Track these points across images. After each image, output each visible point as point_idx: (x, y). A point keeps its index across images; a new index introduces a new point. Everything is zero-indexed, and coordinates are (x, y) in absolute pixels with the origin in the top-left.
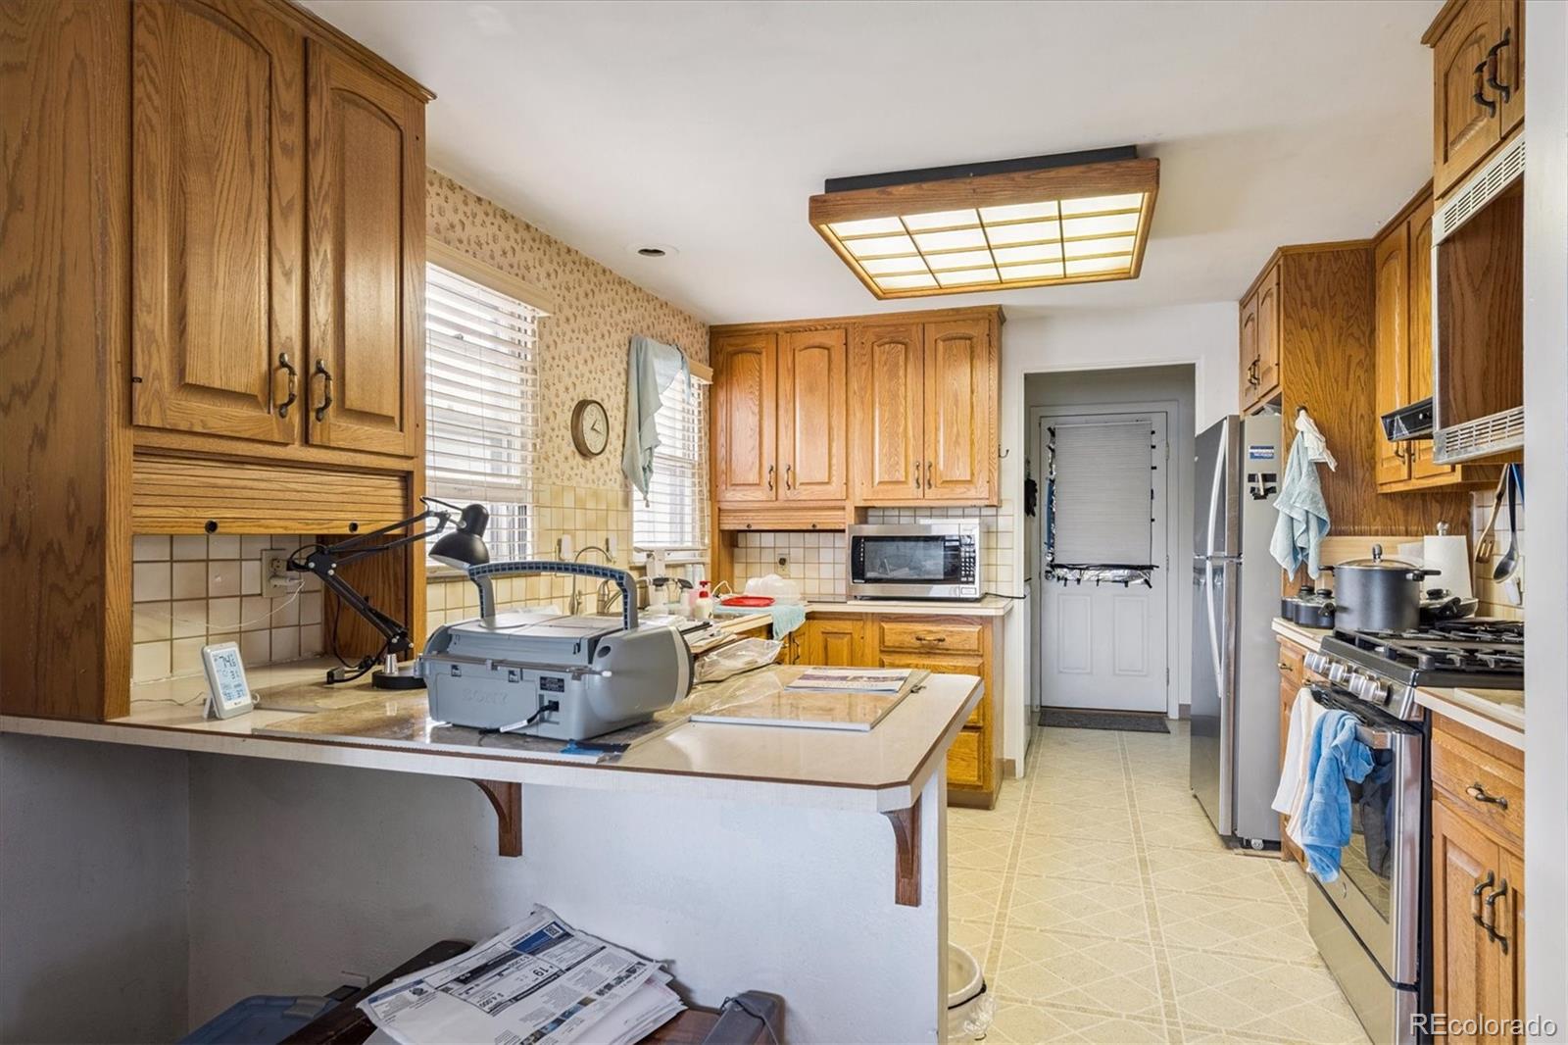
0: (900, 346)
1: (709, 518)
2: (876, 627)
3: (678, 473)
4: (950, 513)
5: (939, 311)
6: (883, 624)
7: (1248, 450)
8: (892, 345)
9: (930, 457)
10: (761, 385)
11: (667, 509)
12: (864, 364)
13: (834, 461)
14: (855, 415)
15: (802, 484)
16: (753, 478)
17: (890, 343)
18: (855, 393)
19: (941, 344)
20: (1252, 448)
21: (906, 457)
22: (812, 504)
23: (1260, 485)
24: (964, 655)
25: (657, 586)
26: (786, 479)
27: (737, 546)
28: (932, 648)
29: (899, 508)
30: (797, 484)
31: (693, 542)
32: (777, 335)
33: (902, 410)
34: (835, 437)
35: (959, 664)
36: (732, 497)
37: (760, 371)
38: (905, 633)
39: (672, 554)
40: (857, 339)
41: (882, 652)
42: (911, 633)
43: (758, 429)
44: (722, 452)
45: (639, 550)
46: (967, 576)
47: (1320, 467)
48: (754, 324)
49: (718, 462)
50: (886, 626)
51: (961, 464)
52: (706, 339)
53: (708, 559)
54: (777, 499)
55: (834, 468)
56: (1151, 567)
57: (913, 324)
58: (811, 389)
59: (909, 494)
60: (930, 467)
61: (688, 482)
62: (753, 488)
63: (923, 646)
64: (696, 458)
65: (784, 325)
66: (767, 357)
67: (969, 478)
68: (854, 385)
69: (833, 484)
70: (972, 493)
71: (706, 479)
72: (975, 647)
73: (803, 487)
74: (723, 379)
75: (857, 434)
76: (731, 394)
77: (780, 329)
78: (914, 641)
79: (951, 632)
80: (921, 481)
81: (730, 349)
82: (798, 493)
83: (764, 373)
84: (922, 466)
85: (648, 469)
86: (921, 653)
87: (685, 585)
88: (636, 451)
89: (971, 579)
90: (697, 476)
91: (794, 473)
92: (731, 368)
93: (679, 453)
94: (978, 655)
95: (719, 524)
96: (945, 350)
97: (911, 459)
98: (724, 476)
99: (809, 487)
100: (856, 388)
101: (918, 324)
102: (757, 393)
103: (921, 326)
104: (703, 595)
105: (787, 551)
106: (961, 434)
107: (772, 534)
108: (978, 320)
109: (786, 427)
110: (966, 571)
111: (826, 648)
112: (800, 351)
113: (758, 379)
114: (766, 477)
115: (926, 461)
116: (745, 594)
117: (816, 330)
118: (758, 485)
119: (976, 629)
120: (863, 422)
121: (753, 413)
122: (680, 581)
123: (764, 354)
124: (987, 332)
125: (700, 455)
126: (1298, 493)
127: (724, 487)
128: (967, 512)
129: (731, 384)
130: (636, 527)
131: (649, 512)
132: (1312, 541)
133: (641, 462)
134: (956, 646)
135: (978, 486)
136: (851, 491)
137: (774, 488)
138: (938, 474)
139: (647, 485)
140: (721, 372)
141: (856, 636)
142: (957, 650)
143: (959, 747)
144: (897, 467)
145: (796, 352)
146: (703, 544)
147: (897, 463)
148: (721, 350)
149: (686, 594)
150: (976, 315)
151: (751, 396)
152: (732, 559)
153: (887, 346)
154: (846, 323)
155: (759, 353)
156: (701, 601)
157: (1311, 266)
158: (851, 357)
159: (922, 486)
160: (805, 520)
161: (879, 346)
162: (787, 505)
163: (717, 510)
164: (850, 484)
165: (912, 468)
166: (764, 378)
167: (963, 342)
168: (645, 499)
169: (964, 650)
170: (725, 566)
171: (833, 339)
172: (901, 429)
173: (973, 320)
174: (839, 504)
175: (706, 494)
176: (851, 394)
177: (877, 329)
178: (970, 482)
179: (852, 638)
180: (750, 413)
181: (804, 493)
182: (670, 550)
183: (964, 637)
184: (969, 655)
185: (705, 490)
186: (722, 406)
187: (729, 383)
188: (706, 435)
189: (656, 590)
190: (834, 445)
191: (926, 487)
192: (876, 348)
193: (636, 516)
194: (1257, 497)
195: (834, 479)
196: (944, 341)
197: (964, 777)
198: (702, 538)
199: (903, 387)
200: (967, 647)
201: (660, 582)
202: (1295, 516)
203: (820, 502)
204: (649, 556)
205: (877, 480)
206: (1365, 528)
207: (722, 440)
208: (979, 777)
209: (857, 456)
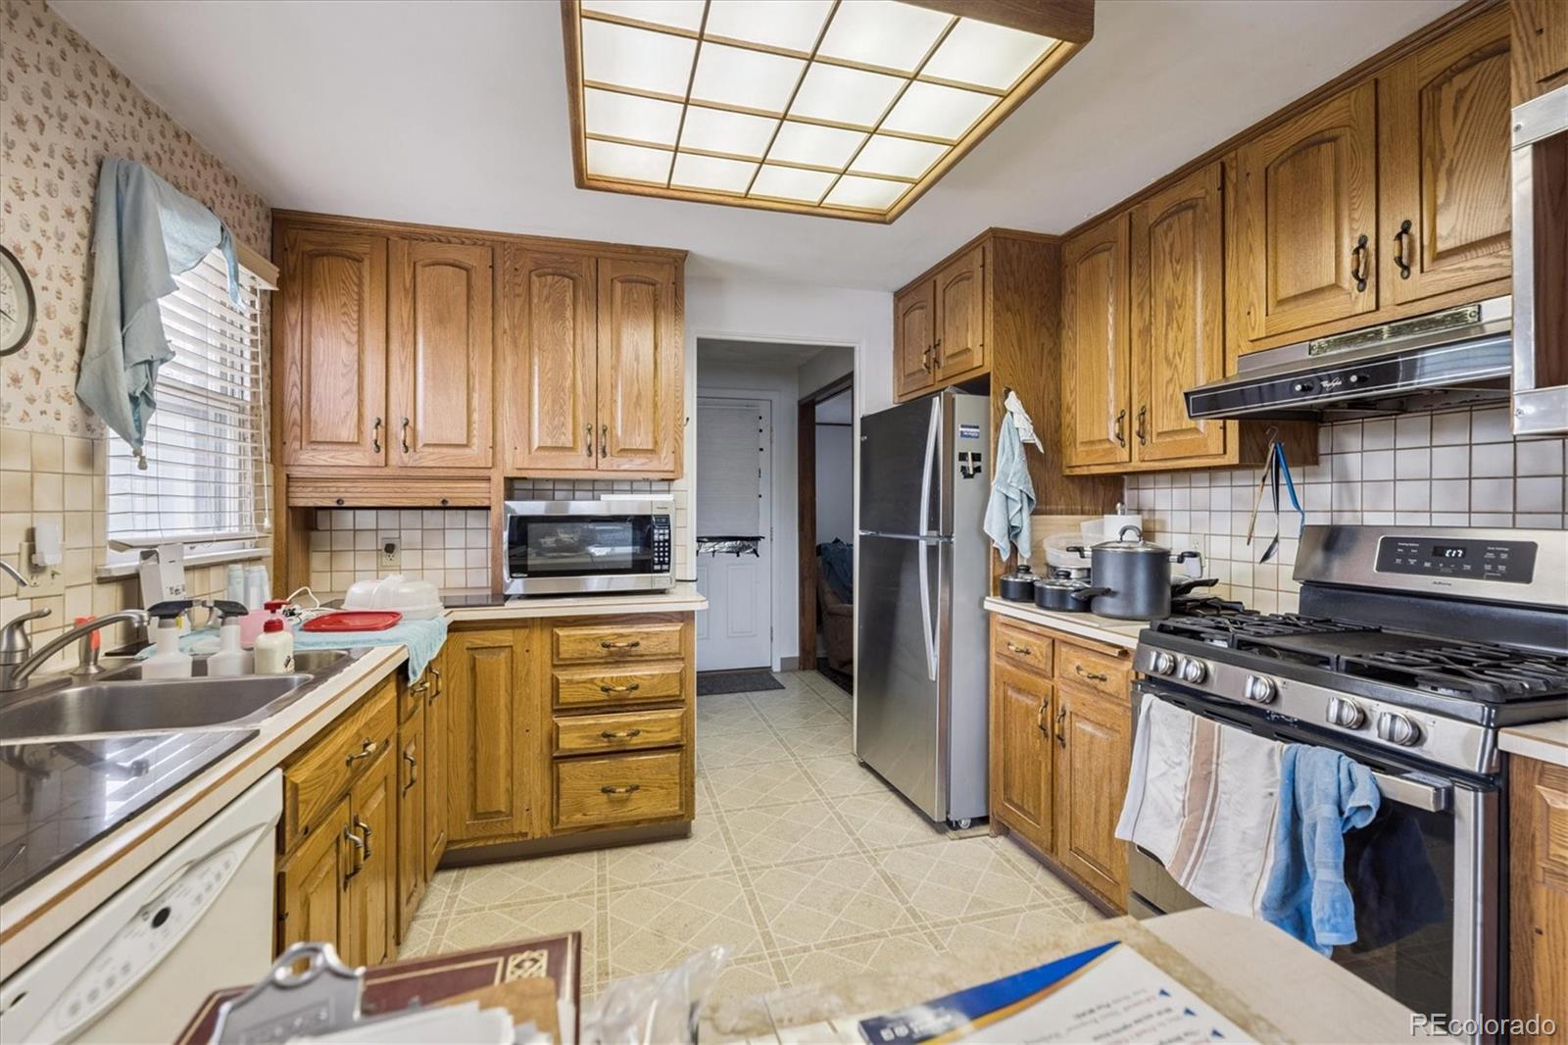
0: (566, 280)
1: (271, 490)
2: (546, 636)
3: (212, 416)
4: (615, 487)
5: (615, 245)
6: (557, 630)
7: (959, 429)
8: (556, 278)
9: (604, 419)
10: (360, 305)
11: (191, 474)
12: (519, 295)
13: (475, 417)
14: (505, 360)
15: (425, 445)
16: (347, 433)
17: (553, 274)
18: (505, 332)
19: (618, 286)
20: (963, 426)
21: (574, 417)
22: (442, 473)
23: (970, 464)
24: (662, 660)
25: (162, 617)
26: (402, 438)
27: (316, 529)
28: (623, 656)
29: (554, 481)
30: (420, 444)
31: (240, 525)
32: (388, 239)
33: (569, 359)
34: (477, 386)
35: (656, 672)
36: (310, 460)
37: (360, 285)
38: (587, 640)
39: (199, 547)
40: (508, 263)
41: (554, 666)
42: (594, 640)
43: (356, 366)
44: (292, 394)
45: (121, 547)
46: (661, 563)
47: (1029, 448)
48: (348, 218)
49: (287, 409)
50: (561, 632)
51: (642, 431)
52: (267, 225)
53: (267, 551)
54: (386, 465)
55: (475, 426)
56: (757, 539)
57: (584, 256)
58: (441, 319)
59: (577, 464)
60: (604, 431)
61: (231, 433)
62: (347, 448)
63: (611, 654)
64: (247, 397)
65: (400, 228)
66: (371, 266)
67: (650, 447)
68: (505, 322)
69: (474, 448)
70: (654, 465)
71: (264, 431)
72: (675, 648)
73: (427, 449)
74: (296, 289)
75: (508, 384)
76: (310, 313)
77: (392, 232)
78: (599, 648)
79: (647, 633)
80: (593, 448)
81: (309, 247)
82: (420, 458)
83: (366, 288)
84: (594, 428)
85: (142, 400)
86: (607, 663)
87: (231, 610)
88: (113, 360)
89: (665, 567)
90: (248, 425)
91: (414, 430)
92: (311, 276)
93: (214, 386)
94: (677, 659)
95: (288, 498)
96: (623, 293)
97: (581, 419)
98: (297, 430)
99: (436, 450)
100: (506, 326)
101: (590, 257)
102: (355, 316)
103: (594, 260)
104: (271, 627)
105: (395, 534)
106: (643, 394)
107: (374, 512)
108: (662, 264)
109: (403, 367)
110: (659, 557)
111: (473, 669)
112: (424, 266)
113: (355, 297)
114: (371, 433)
115: (600, 426)
116: (347, 607)
117: (450, 242)
118: (357, 443)
119: (678, 627)
120: (516, 369)
121: (348, 343)
122: (218, 604)
123: (367, 263)
124: (672, 280)
125: (254, 395)
126: (1010, 472)
127: (296, 445)
128: (635, 486)
129: (311, 298)
130: (114, 504)
131: (146, 477)
132: (1024, 521)
133: (125, 383)
134: (653, 651)
135: (663, 456)
136: (499, 456)
137: (383, 450)
138: (614, 440)
139: (140, 429)
140: (293, 278)
141: (518, 649)
142: (655, 655)
143: (657, 774)
144: (563, 430)
145: (419, 269)
146: (260, 529)
147: (563, 425)
148: (293, 248)
149: (233, 629)
150: (660, 259)
151: (346, 319)
152: (307, 547)
153: (549, 278)
154: (493, 241)
155: (360, 261)
156: (265, 640)
157: (1014, 251)
158: (499, 286)
159: (594, 454)
160: (433, 493)
161: (539, 276)
162: (403, 473)
163: (285, 477)
164: (499, 448)
165: (582, 432)
166: (366, 296)
167: (645, 287)
168: (137, 453)
169: (663, 654)
170: (297, 558)
171: (473, 257)
172: (568, 383)
173: (657, 263)
174: (485, 473)
175: (265, 455)
176: (499, 332)
177: (537, 255)
178: (652, 451)
179: (512, 652)
180: (343, 342)
181: (429, 458)
182: (193, 543)
183: (662, 639)
184: (669, 659)
185: (264, 446)
186: (293, 330)
187: (307, 296)
188: (264, 365)
189: (160, 626)
190: (476, 396)
191: (600, 456)
192: (534, 278)
193: (114, 485)
194: (967, 476)
195: (475, 440)
196: (622, 282)
197: (663, 809)
198: (259, 519)
199: (571, 333)
200: (666, 650)
201: (168, 612)
202: (1011, 495)
203: (454, 470)
204: (145, 556)
205: (536, 445)
206: (1053, 507)
207: (292, 376)
208: (681, 805)
209: (507, 411)
